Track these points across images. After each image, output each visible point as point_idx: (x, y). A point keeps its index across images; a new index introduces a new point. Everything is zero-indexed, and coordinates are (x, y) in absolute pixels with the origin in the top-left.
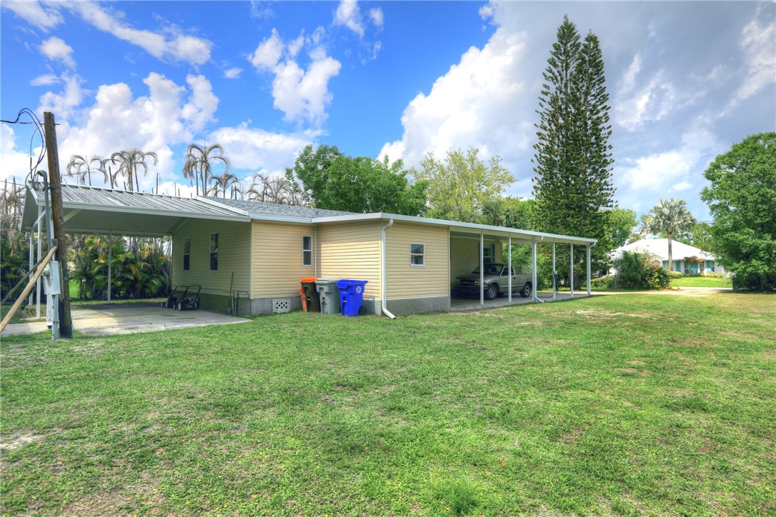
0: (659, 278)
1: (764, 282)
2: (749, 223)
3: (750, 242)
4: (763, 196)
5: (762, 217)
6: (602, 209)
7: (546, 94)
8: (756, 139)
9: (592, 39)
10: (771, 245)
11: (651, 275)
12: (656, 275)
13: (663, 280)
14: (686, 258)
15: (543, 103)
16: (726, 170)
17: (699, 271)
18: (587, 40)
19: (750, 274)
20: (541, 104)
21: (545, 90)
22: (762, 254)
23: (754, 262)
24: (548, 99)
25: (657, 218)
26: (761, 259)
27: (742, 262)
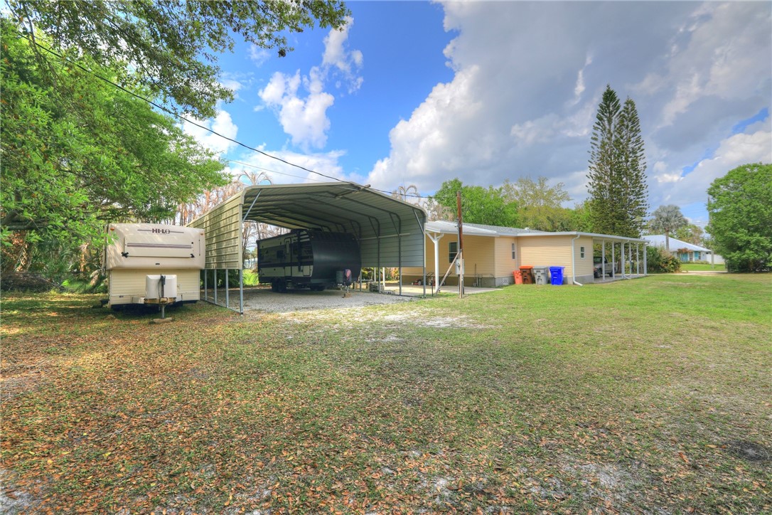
0: (673, 264)
1: (751, 266)
2: (742, 225)
3: (746, 238)
4: (754, 207)
5: (753, 222)
6: (638, 219)
7: (596, 139)
8: (744, 167)
9: (630, 103)
10: (759, 240)
11: (667, 263)
12: (671, 262)
13: (676, 266)
14: (679, 250)
15: (594, 146)
16: (723, 189)
17: (689, 259)
18: (626, 103)
19: (743, 260)
20: (592, 147)
21: (594, 136)
22: (752, 246)
23: (747, 251)
24: (599, 144)
25: (657, 220)
26: (752, 249)
27: (738, 252)
